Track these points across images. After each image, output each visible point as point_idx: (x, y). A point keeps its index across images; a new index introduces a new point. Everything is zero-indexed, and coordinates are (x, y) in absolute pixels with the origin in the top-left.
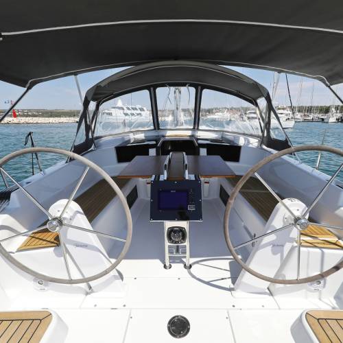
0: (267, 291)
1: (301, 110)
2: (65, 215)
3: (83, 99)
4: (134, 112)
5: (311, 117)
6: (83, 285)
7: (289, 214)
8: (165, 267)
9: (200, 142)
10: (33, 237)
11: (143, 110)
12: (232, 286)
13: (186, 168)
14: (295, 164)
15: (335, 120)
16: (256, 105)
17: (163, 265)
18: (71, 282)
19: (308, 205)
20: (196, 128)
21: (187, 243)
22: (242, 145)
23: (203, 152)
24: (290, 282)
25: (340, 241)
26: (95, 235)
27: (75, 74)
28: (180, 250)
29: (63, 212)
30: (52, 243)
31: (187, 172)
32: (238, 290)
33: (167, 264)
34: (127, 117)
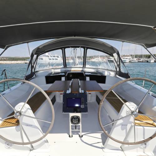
0: (120, 148)
1: (136, 56)
2: (23, 110)
3: (31, 54)
4: (54, 58)
5: (142, 60)
6: (29, 146)
7: (129, 110)
8: (70, 136)
9: (86, 74)
10: (5, 121)
11: (59, 57)
12: (103, 146)
13: (80, 87)
14: (132, 85)
15: (153, 62)
16: (113, 56)
17: (69, 136)
18: (23, 144)
19: (138, 105)
20: (84, 67)
21: (80, 124)
22: (106, 75)
23: (88, 79)
24: (131, 144)
25: (154, 123)
26: (36, 120)
27: (28, 42)
28: (77, 128)
29: (22, 109)
30: (15, 124)
31: (80, 89)
32: (106, 148)
33: (71, 135)
34: (50, 60)
